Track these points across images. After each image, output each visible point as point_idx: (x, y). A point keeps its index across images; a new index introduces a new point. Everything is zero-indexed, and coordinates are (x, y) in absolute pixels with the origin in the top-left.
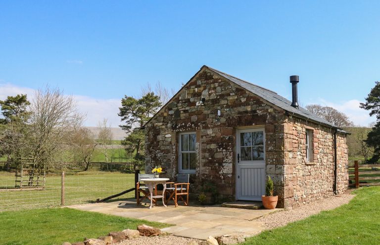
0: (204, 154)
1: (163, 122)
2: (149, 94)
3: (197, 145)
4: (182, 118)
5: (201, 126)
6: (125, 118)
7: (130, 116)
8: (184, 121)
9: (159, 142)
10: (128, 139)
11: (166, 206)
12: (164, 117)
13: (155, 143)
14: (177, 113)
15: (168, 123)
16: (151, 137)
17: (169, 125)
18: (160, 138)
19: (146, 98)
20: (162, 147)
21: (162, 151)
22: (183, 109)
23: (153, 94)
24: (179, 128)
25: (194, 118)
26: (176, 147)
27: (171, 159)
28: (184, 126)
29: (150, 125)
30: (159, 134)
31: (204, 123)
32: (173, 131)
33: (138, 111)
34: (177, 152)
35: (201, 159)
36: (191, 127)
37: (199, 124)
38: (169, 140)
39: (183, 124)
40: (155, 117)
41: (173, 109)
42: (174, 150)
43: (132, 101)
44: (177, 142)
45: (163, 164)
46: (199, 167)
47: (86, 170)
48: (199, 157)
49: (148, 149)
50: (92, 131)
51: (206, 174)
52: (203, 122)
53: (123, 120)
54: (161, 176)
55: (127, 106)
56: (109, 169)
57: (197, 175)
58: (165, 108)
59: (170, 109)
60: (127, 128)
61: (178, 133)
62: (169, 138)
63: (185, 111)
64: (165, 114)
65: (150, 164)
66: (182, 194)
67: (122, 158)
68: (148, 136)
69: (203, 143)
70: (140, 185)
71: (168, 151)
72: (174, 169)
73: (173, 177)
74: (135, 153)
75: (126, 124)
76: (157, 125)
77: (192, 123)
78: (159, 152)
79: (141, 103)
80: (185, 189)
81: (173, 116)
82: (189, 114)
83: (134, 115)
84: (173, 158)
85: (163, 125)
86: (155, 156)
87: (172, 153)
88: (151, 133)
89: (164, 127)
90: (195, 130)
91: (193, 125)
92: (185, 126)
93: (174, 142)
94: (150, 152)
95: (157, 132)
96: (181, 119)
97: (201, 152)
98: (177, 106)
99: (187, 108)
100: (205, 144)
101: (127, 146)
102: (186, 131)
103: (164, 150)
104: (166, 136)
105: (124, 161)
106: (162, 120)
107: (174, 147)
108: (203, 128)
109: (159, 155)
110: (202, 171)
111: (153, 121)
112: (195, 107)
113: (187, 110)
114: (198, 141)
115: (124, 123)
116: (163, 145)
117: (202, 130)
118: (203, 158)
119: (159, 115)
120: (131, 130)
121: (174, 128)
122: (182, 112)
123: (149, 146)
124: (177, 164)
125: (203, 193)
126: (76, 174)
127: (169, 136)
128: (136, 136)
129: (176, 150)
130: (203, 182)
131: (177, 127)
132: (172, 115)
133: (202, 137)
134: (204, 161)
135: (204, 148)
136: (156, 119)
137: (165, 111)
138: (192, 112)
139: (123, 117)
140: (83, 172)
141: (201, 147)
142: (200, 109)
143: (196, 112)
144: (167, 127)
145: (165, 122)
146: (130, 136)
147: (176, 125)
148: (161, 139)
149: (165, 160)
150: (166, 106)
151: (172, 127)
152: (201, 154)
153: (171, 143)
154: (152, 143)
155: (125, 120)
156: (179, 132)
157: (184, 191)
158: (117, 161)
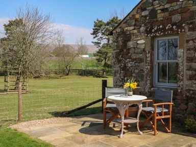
0: (189, 64)
1: (135, 25)
2: (114, 18)
3: (180, 52)
4: (159, 19)
5: (186, 28)
6: (96, 36)
7: (100, 35)
8: (162, 22)
9: (129, 49)
10: (98, 52)
11: (141, 133)
12: (136, 20)
13: (125, 51)
14: (153, 13)
15: (141, 26)
16: (121, 43)
17: (142, 29)
18: (130, 44)
19: (112, 21)
20: (133, 55)
21: (133, 60)
22: (162, 7)
23: (117, 18)
24: (156, 31)
25: (177, 18)
26: (151, 55)
27: (144, 70)
28: (162, 29)
29: (118, 30)
30: (129, 40)
31: (191, 23)
32: (147, 36)
33: (106, 30)
34: (152, 61)
35: (185, 71)
36: (171, 29)
37: (183, 25)
38: (143, 47)
39: (161, 26)
40: (125, 21)
41: (148, 9)
42: (149, 59)
43: (101, 23)
44: (152, 49)
45: (134, 75)
46: (182, 80)
47: (67, 75)
48: (183, 68)
49: (117, 57)
50: (73, 47)
51: (193, 90)
52: (189, 22)
53: (94, 38)
54: (135, 92)
55: (98, 28)
56: (85, 74)
57: (179, 91)
58: (136, 9)
59: (144, 9)
60: (97, 44)
61: (153, 38)
62: (142, 44)
63: (163, 10)
64: (137, 16)
65: (118, 75)
66: (163, 117)
67: (94, 66)
68: (117, 42)
69: (188, 50)
70: (108, 102)
71: (141, 60)
72: (148, 82)
73: (146, 91)
74: (103, 63)
75: (97, 41)
76: (127, 30)
77: (173, 25)
78: (130, 61)
79: (108, 25)
80: (167, 110)
81: (148, 18)
82: (169, 14)
83: (103, 34)
84: (148, 68)
85: (134, 29)
86: (125, 66)
87: (146, 63)
88: (120, 39)
89: (135, 31)
90: (178, 34)
91: (174, 27)
92: (164, 28)
93: (148, 49)
94: (119, 61)
95: (127, 37)
96: (157, 21)
97: (185, 61)
98: (152, 5)
99: (166, 6)
100: (192, 51)
101: (98, 57)
102: (165, 35)
103: (135, 59)
104: (139, 42)
105: (96, 68)
106: (134, 23)
107: (149, 55)
108: (189, 31)
109: (129, 65)
110: (187, 85)
111: (123, 25)
112: (178, 3)
113: (167, 9)
114: (181, 47)
115: (95, 40)
116: (134, 53)
117: (188, 33)
118: (187, 70)
119: (130, 18)
120: (101, 45)
121: (148, 32)
122: (159, 11)
123: (118, 55)
124: (152, 75)
125: (192, 117)
126: (60, 78)
127: (143, 41)
128: (104, 50)
129: (151, 59)
130: (187, 100)
131: (153, 31)
132: (146, 16)
133: (188, 41)
134: (190, 73)
135: (190, 56)
136: (126, 22)
137: (137, 13)
138: (174, 10)
139: (95, 36)
140: (65, 77)
141: (185, 55)
142: (186, 4)
143: (180, 10)
144: (139, 32)
145: (137, 26)
146: (100, 50)
147: (152, 28)
148: (132, 46)
149: (137, 71)
150: (139, 6)
151: (146, 30)
152: (185, 64)
153: (144, 50)
154: (122, 50)
155: (96, 38)
156: (156, 36)
157: (166, 114)
158: (90, 68)
